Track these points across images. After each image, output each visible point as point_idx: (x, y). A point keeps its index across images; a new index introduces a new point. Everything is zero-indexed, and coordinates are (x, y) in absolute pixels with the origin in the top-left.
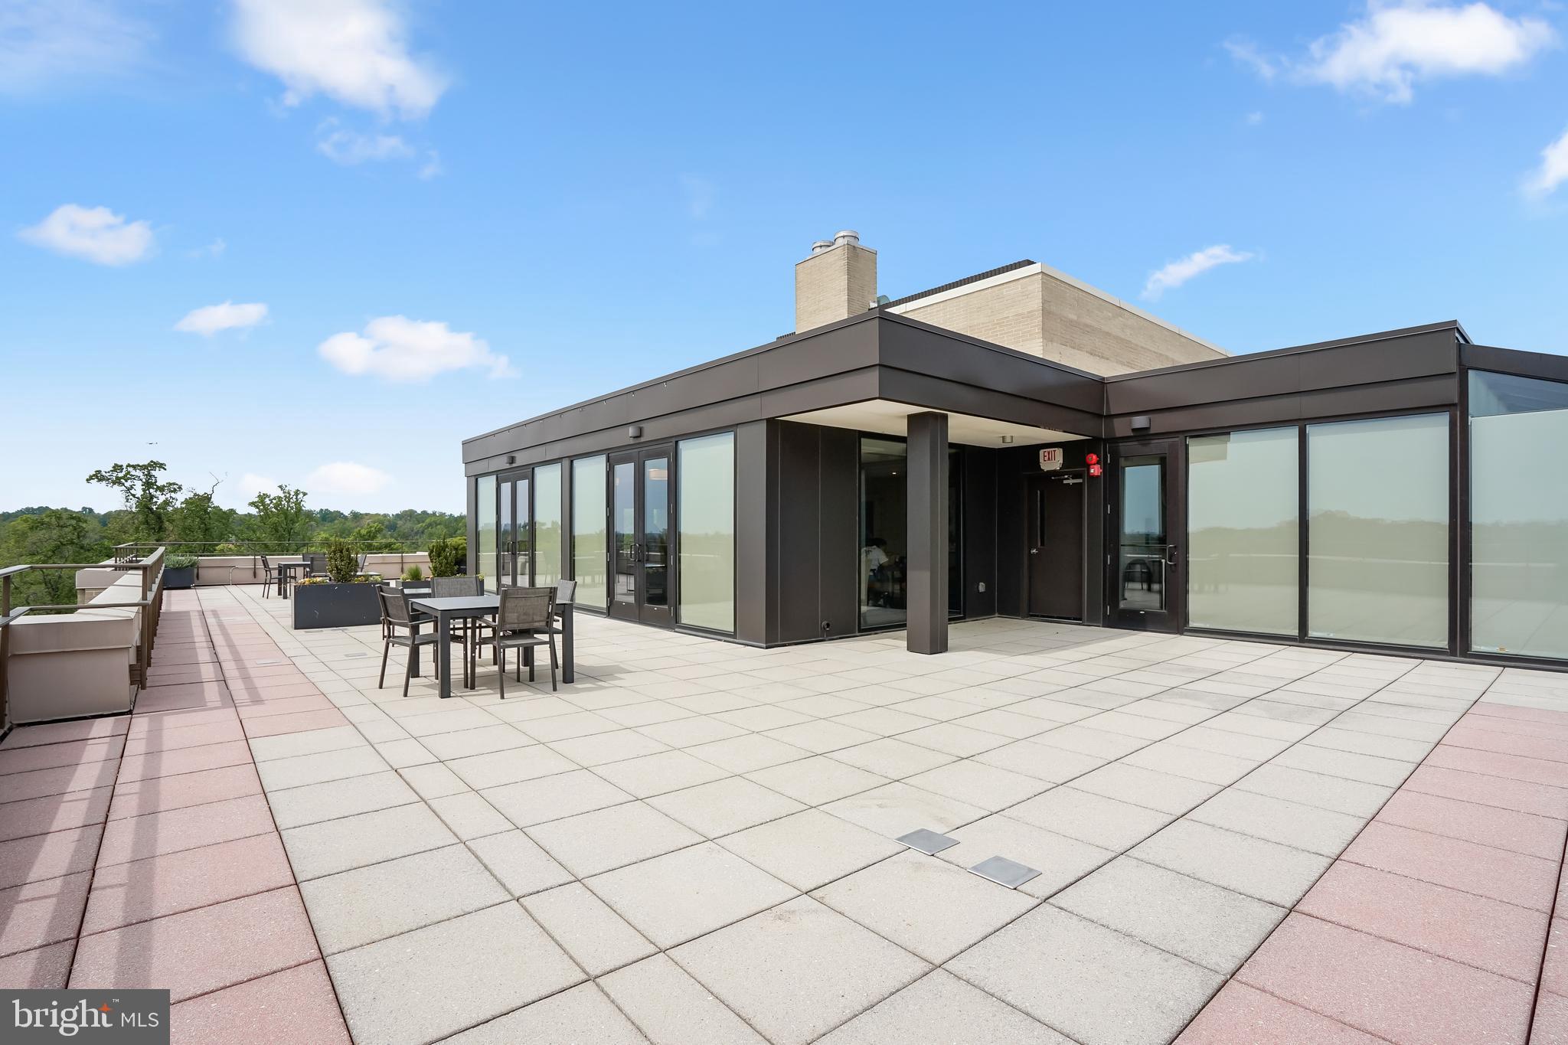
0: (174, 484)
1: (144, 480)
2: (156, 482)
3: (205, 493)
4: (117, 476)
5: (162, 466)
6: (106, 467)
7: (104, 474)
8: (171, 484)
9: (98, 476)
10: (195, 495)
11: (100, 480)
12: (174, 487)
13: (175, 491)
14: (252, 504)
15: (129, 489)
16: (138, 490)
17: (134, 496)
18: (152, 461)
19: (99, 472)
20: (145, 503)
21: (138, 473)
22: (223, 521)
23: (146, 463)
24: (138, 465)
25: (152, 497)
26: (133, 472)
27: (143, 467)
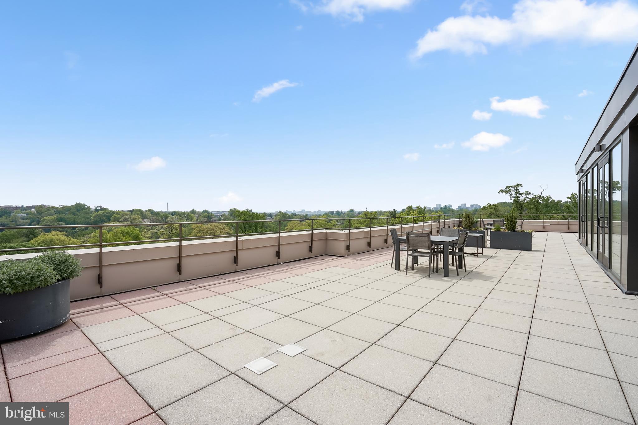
0: (528, 192)
1: (515, 191)
2: (519, 191)
3: (538, 195)
4: (507, 190)
5: (521, 185)
6: (504, 188)
7: (503, 190)
8: (526, 192)
9: (502, 191)
10: (534, 196)
11: (502, 192)
12: (527, 193)
13: (528, 194)
14: (569, 198)
15: (511, 195)
16: (514, 195)
17: (513, 197)
18: (517, 184)
19: (502, 189)
20: (516, 200)
21: (513, 189)
22: (555, 205)
23: (516, 185)
24: (513, 186)
25: (518, 197)
26: (511, 189)
27: (515, 186)
